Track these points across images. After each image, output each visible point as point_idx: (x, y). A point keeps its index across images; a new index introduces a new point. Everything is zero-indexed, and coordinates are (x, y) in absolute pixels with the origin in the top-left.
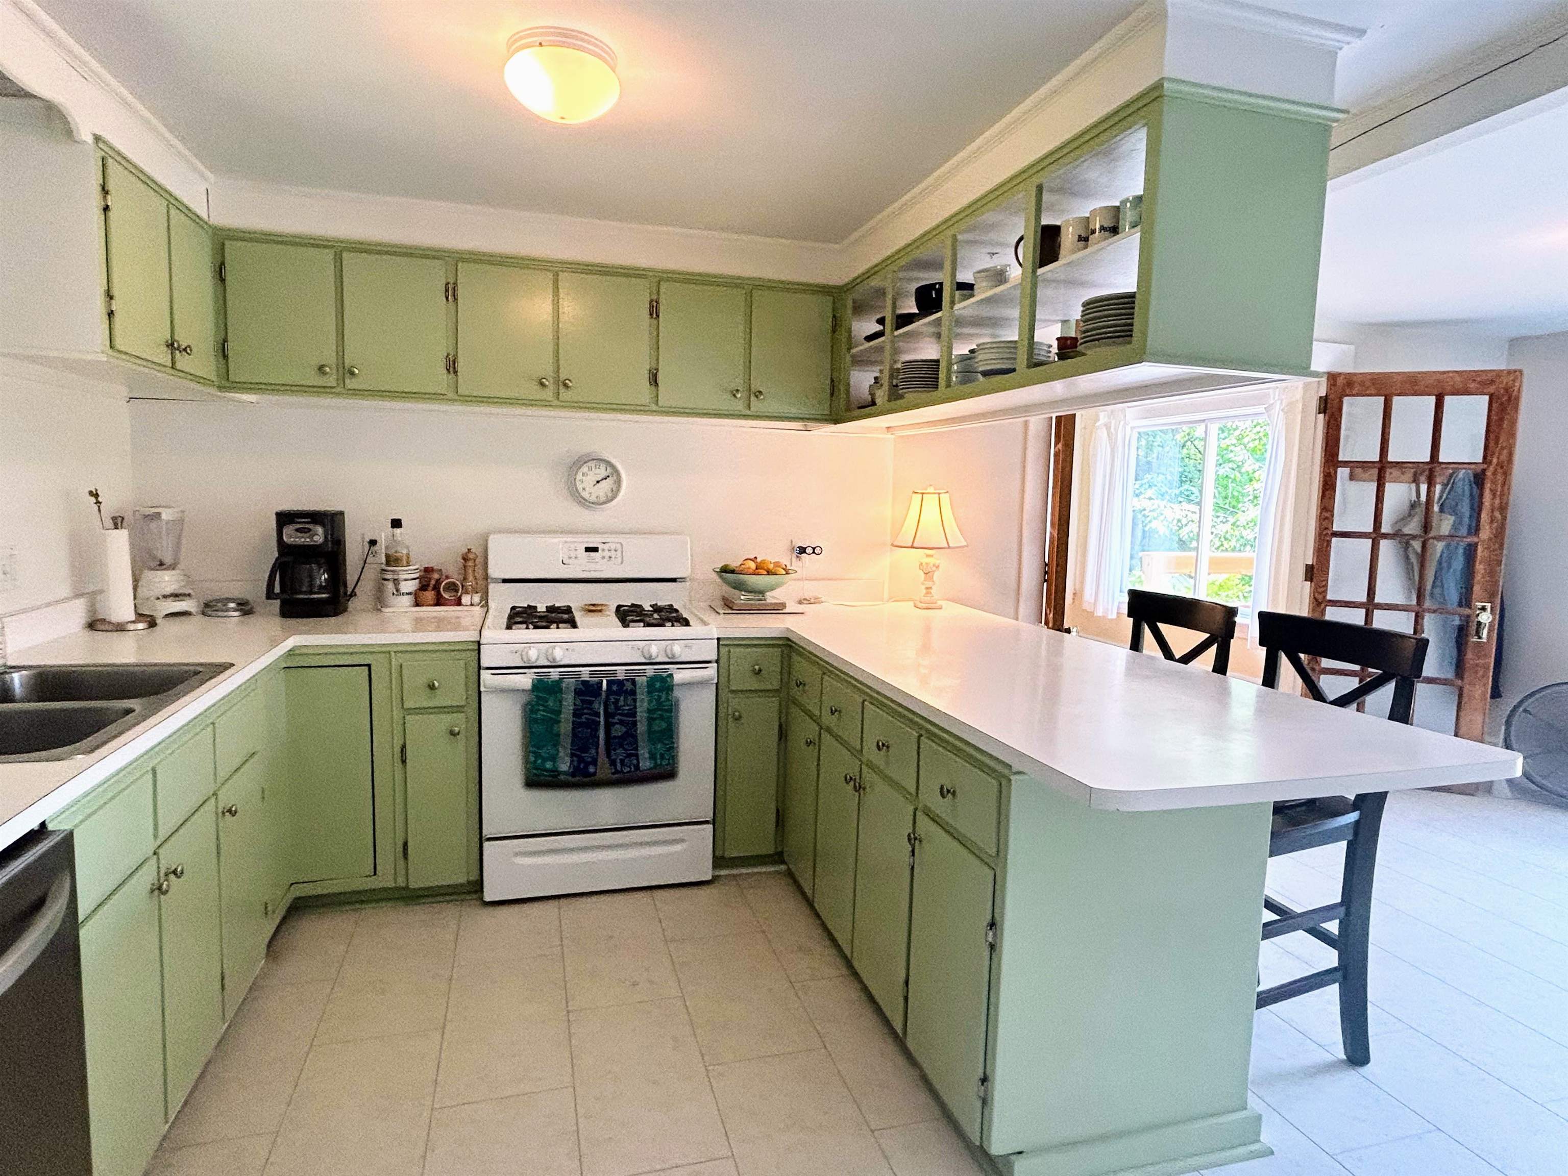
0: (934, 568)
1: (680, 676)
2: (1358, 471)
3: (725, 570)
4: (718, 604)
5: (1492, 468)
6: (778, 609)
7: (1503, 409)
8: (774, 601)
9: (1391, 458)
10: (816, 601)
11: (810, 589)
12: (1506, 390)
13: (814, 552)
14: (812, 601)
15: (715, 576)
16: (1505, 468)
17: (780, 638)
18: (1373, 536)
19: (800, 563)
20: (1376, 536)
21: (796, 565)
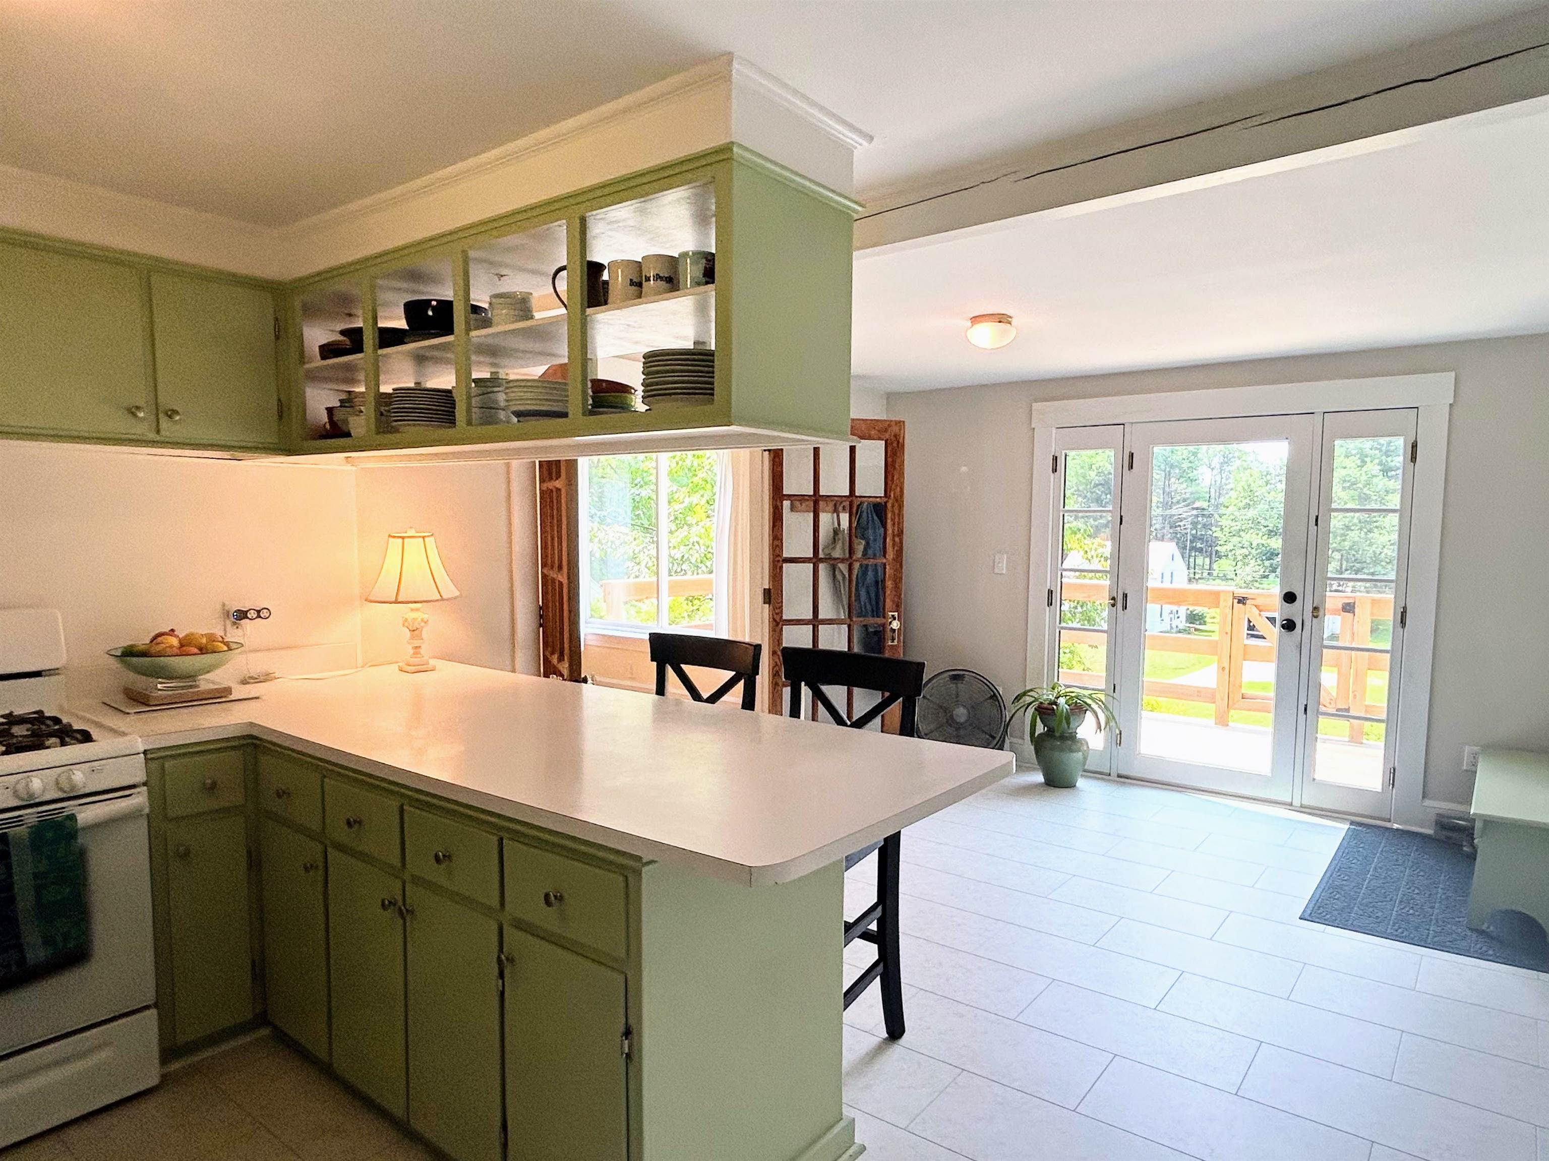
0: (423, 624)
1: (87, 815)
2: (797, 504)
3: (129, 653)
4: (119, 700)
5: (891, 502)
6: (220, 696)
7: (894, 454)
8: (212, 686)
9: (822, 492)
10: (266, 678)
11: (256, 664)
12: (895, 436)
13: (259, 616)
14: (262, 678)
15: (114, 664)
16: (899, 501)
17: (238, 738)
18: (814, 560)
19: (239, 632)
20: (815, 560)
21: (233, 635)
